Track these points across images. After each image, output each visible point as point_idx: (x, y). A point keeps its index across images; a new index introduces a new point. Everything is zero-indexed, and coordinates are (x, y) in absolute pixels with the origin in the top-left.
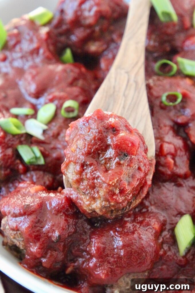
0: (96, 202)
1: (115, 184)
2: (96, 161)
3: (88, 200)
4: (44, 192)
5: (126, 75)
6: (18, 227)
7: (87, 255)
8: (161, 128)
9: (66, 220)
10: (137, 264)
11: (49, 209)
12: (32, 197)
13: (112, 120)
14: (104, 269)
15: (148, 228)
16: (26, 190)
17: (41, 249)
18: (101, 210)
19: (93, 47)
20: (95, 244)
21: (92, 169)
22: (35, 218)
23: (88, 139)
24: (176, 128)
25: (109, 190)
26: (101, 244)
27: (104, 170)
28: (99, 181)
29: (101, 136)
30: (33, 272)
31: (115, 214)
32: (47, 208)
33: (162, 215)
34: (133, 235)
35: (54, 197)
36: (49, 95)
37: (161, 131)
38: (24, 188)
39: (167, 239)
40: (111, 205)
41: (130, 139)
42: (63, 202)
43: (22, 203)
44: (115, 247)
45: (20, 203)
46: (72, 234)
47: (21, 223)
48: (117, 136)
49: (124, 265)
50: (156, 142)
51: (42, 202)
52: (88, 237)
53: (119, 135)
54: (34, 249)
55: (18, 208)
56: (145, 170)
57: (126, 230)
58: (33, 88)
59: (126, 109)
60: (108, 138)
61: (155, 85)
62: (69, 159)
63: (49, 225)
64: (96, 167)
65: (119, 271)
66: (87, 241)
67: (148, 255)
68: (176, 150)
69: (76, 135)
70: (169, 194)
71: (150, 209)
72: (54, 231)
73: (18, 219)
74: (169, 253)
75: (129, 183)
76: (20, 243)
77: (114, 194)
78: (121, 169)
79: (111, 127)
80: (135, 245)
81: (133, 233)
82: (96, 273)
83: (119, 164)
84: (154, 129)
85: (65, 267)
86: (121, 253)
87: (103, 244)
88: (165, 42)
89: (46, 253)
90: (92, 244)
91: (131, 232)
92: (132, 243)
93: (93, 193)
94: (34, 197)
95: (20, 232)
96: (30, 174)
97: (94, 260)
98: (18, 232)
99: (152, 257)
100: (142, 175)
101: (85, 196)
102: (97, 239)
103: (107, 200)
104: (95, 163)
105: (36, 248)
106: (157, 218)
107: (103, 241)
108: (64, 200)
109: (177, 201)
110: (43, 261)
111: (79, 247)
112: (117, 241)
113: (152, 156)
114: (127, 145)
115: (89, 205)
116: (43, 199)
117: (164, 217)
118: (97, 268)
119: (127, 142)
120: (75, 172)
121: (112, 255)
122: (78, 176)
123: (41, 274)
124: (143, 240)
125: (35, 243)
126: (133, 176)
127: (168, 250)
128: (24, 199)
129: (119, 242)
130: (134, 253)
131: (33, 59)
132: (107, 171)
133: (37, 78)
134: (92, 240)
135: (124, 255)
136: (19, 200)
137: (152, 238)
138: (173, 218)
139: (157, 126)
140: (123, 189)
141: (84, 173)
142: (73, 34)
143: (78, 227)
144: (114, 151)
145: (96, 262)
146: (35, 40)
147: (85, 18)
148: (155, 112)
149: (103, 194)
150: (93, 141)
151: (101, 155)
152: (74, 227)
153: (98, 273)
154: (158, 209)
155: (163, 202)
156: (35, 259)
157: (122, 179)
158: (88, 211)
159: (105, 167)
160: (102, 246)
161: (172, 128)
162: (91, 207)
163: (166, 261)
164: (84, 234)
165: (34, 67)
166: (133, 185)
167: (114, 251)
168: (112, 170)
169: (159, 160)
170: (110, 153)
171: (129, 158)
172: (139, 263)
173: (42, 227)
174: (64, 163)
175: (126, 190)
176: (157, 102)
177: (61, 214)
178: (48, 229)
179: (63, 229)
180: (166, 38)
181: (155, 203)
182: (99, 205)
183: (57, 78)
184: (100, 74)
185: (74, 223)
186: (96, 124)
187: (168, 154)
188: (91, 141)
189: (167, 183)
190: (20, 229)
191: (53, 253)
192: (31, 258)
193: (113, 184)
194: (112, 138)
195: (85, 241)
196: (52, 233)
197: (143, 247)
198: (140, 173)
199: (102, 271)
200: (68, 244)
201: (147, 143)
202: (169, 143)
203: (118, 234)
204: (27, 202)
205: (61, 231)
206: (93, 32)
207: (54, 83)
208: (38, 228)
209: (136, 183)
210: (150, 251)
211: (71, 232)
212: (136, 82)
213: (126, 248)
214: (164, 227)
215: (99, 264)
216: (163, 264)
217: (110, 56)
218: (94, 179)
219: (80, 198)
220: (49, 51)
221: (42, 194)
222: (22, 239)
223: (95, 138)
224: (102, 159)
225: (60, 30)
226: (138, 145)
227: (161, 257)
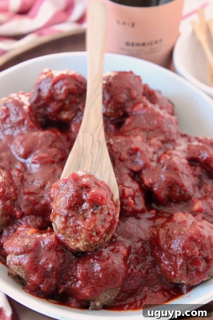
0: (79, 242)
1: (92, 229)
2: (76, 213)
3: (73, 242)
4: (38, 233)
5: (91, 137)
6: (20, 263)
7: (74, 278)
8: (122, 176)
9: (57, 255)
10: (113, 282)
11: (43, 247)
12: (29, 238)
13: (84, 180)
14: (88, 288)
15: (119, 254)
16: (24, 233)
17: (40, 278)
18: (84, 248)
19: (65, 115)
20: (79, 270)
21: (74, 219)
22: (33, 255)
23: (68, 197)
24: (132, 174)
25: (88, 234)
26: (84, 270)
27: (83, 219)
28: (79, 228)
29: (77, 193)
30: (34, 295)
31: (94, 248)
32: (41, 246)
33: (127, 243)
34: (108, 261)
35: (46, 237)
36: (34, 156)
37: (121, 178)
38: (22, 231)
39: (133, 260)
40: (91, 243)
41: (100, 194)
42: (53, 241)
43: (22, 244)
44: (95, 271)
45: (20, 243)
46: (61, 264)
47: (22, 259)
48: (90, 192)
49: (103, 284)
50: (119, 187)
51: (37, 241)
52: (74, 265)
53: (91, 191)
54: (34, 278)
55: (19, 248)
56: (113, 213)
57: (102, 258)
58: (22, 151)
59: (94, 164)
60: (83, 195)
61: (114, 143)
62: (55, 213)
63: (44, 259)
64: (76, 218)
65: (99, 289)
66: (73, 268)
67: (120, 275)
68: (134, 193)
69: (58, 194)
70: (132, 226)
71: (118, 239)
72: (48, 264)
73: (20, 256)
74: (135, 271)
75: (103, 226)
76: (22, 274)
77: (92, 236)
78: (95, 217)
79: (84, 186)
80: (110, 268)
81: (108, 259)
82: (82, 292)
83: (93, 214)
84: (116, 177)
85: (57, 288)
86: (100, 275)
87: (86, 270)
88: (118, 109)
89: (43, 280)
90: (77, 270)
91: (106, 259)
92: (108, 267)
93: (76, 236)
94: (31, 238)
95: (22, 266)
96: (25, 218)
97: (80, 282)
98: (21, 267)
99: (123, 276)
100: (111, 218)
101: (70, 239)
102: (80, 266)
103: (87, 241)
104: (75, 214)
105: (35, 278)
106: (124, 245)
107: (85, 267)
108: (54, 239)
109: (137, 230)
110: (41, 286)
111: (68, 273)
112: (96, 267)
113: (117, 199)
114: (98, 199)
115: (75, 245)
116: (38, 239)
117: (129, 243)
118: (83, 288)
119: (98, 197)
120: (61, 222)
121: (93, 278)
122: (63, 225)
123: (40, 296)
124: (115, 264)
125: (34, 274)
126: (105, 220)
127: (134, 268)
128: (23, 240)
129: (98, 267)
130: (110, 275)
131: (20, 128)
132: (85, 219)
133: (24, 143)
134: (77, 267)
135: (102, 276)
136: (19, 242)
137: (122, 261)
138: (136, 244)
139: (118, 174)
140: (98, 232)
141: (68, 223)
142: (49, 106)
143: (66, 258)
144: (88, 204)
145: (81, 283)
146: (20, 114)
147: (58, 95)
148: (116, 164)
149: (84, 236)
150: (72, 198)
151: (79, 208)
152: (63, 259)
153: (84, 292)
154: (124, 238)
155: (127, 232)
156: (35, 285)
157: (97, 224)
158: (74, 249)
159: (83, 216)
160: (85, 271)
161: (130, 175)
162: (76, 246)
163: (134, 277)
164: (71, 263)
165: (22, 134)
166: (106, 227)
167: (95, 275)
168: (89, 218)
169: (122, 201)
170: (85, 206)
171: (100, 208)
172: (114, 282)
173: (38, 262)
174: (52, 214)
175: (101, 232)
176: (117, 156)
177: (53, 250)
178: (44, 263)
179: (55, 262)
180: (119, 106)
181: (122, 234)
182: (82, 245)
183: (40, 142)
184: (72, 135)
185: (62, 256)
186: (73, 184)
187: (129, 196)
188: (70, 198)
189: (130, 218)
190: (22, 264)
191: (48, 280)
192: (32, 285)
193: (91, 229)
194: (86, 194)
195: (72, 268)
196: (47, 265)
197: (116, 270)
198: (110, 217)
199: (87, 290)
200: (59, 272)
201: (112, 190)
202: (129, 187)
203: (96, 261)
204: (26, 243)
205: (54, 264)
206: (64, 104)
207: (38, 146)
208: (36, 262)
209: (107, 225)
210: (121, 272)
211: (61, 263)
212: (99, 142)
213: (104, 271)
214: (130, 252)
215: (84, 285)
216: (131, 279)
217: (78, 121)
218: (76, 226)
219: (67, 240)
220: (32, 121)
221: (36, 235)
222: (24, 271)
223: (73, 195)
224: (80, 210)
225: (39, 104)
226: (106, 198)
227: (130, 274)
